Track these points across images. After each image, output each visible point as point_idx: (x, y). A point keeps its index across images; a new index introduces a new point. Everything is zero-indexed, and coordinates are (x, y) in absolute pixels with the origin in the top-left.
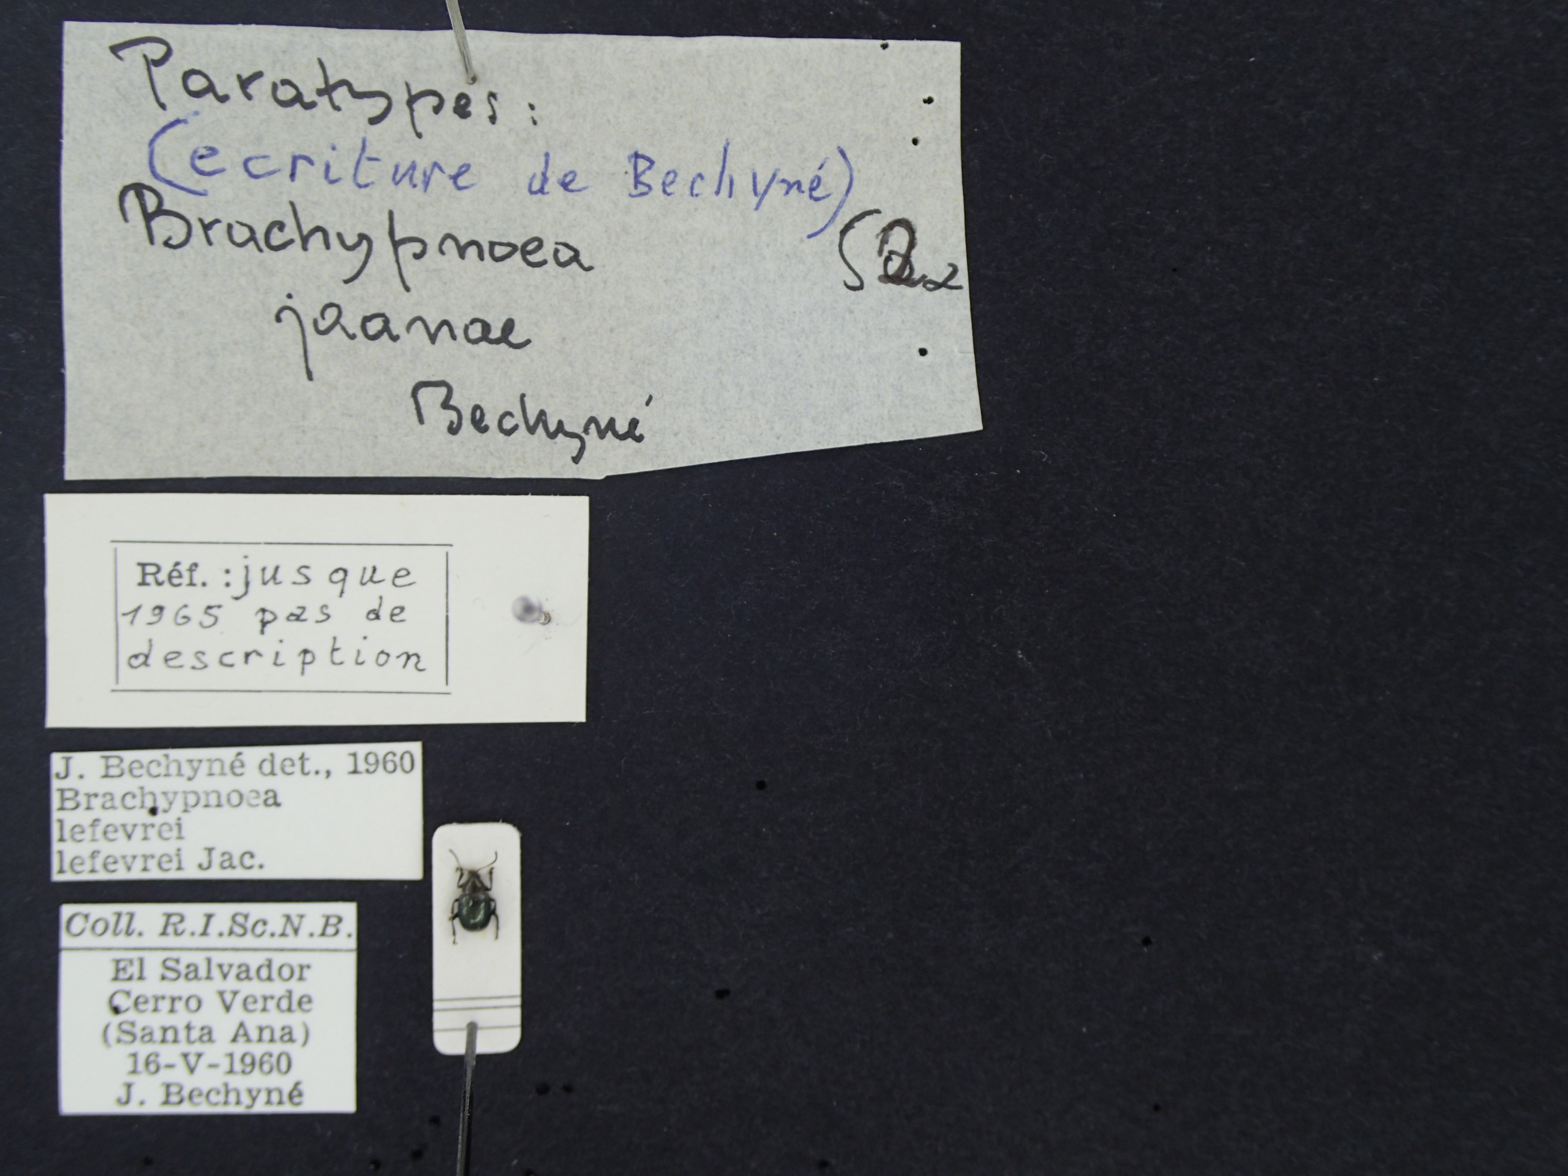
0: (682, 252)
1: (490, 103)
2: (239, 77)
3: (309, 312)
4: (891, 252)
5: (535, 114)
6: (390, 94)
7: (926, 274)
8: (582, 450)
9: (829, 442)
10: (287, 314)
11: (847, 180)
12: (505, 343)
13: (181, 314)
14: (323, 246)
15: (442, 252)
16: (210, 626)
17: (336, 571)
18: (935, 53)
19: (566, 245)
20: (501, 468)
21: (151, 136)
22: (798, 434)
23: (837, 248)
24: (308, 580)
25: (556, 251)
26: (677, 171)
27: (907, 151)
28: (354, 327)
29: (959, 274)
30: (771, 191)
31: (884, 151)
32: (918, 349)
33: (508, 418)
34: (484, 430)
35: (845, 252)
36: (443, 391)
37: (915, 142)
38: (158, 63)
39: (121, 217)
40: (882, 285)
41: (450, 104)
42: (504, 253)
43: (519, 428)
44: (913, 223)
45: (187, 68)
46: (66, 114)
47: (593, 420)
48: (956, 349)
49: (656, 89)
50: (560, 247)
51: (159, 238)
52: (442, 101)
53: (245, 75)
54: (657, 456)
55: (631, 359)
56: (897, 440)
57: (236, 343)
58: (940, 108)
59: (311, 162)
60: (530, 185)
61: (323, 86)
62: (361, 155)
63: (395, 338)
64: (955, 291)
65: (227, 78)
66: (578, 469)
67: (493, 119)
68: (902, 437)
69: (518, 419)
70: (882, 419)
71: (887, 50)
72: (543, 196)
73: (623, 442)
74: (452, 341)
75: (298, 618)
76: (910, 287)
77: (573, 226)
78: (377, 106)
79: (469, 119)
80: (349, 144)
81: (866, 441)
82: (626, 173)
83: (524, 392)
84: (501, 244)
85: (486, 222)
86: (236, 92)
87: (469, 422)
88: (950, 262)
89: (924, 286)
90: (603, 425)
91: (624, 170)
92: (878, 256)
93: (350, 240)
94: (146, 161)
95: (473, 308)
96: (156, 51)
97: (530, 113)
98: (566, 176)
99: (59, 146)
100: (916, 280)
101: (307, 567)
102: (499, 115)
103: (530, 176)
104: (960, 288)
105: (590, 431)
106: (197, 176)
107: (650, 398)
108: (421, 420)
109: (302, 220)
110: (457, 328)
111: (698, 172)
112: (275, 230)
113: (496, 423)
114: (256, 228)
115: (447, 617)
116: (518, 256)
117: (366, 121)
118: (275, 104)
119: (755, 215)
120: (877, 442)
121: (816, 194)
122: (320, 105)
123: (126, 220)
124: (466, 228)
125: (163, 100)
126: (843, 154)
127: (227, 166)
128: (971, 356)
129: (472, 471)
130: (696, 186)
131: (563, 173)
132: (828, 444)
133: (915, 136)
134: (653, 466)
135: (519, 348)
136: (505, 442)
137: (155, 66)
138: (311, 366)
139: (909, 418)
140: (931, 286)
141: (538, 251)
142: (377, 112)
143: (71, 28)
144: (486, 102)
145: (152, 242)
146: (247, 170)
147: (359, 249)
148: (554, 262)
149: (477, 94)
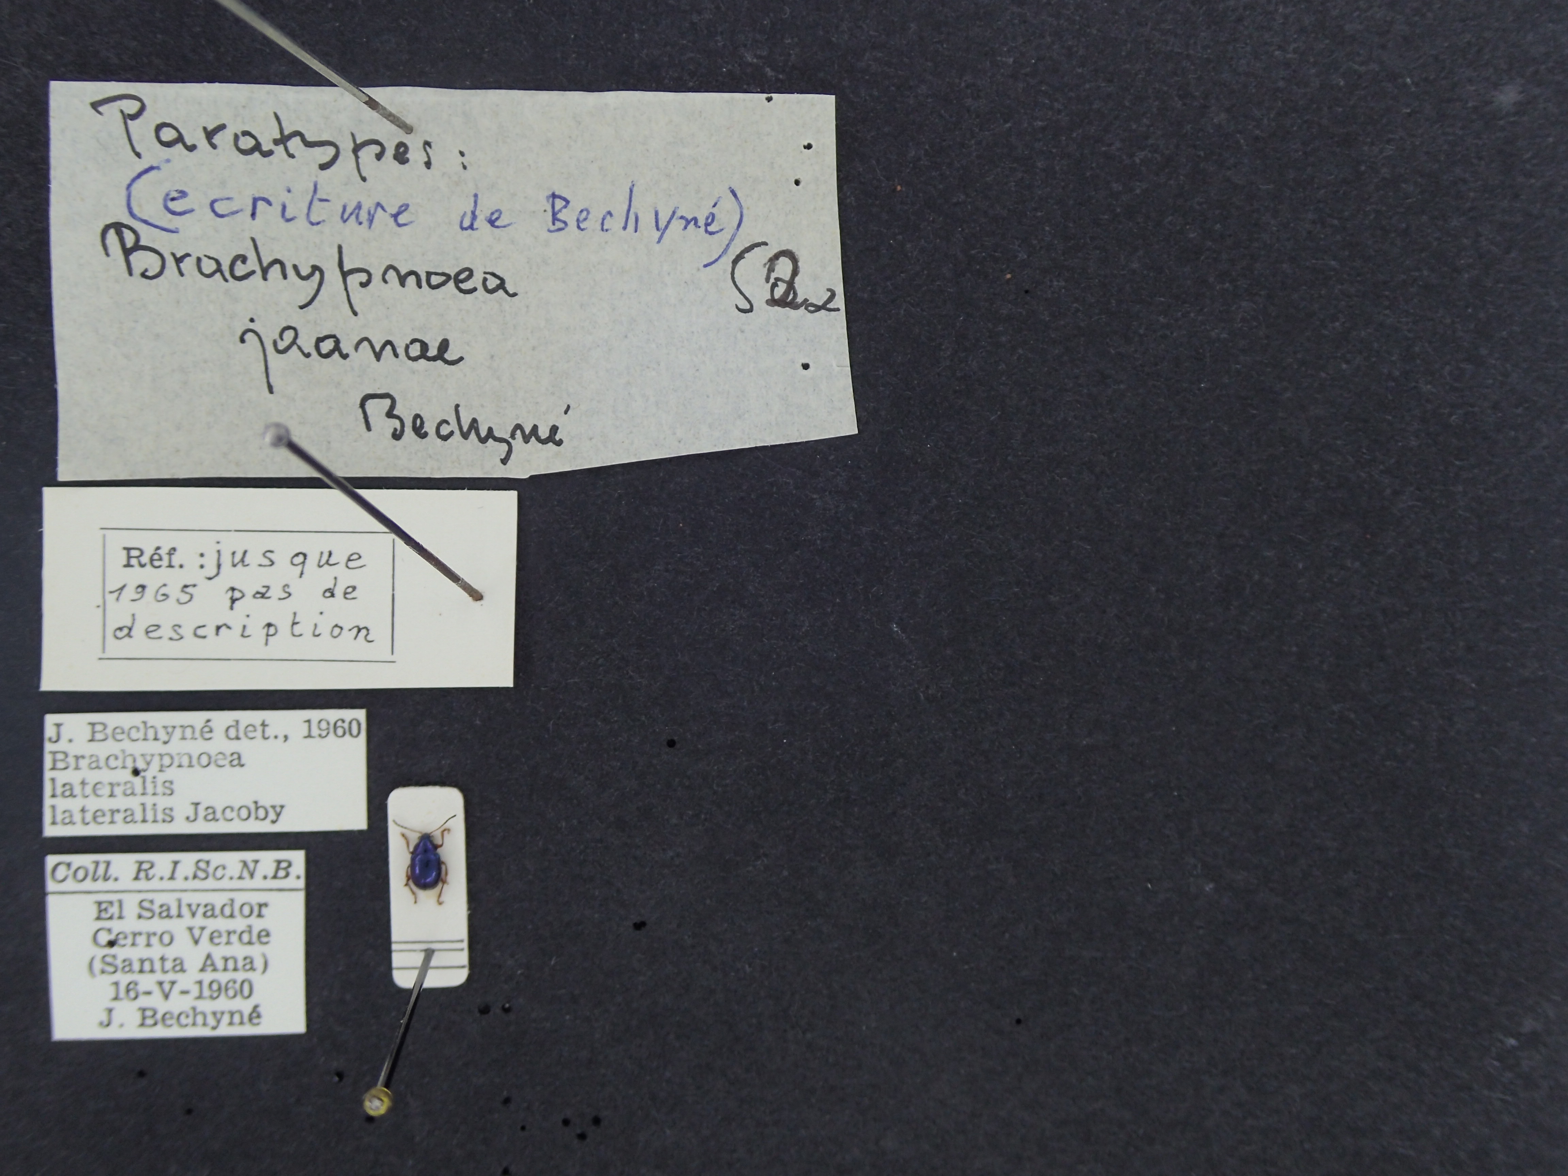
0: (595, 280)
1: (425, 150)
2: (205, 129)
3: (269, 335)
4: (777, 279)
5: (465, 160)
6: (338, 143)
7: (808, 298)
8: (509, 453)
9: (724, 445)
10: (249, 336)
11: (738, 216)
12: (440, 359)
13: (158, 336)
14: (281, 277)
15: (385, 281)
16: (186, 603)
17: (297, 555)
18: (814, 105)
19: (494, 275)
20: (439, 469)
21: (128, 181)
22: (697, 438)
23: (730, 276)
24: (272, 563)
25: (485, 280)
26: (591, 210)
27: (790, 191)
28: (309, 347)
29: (837, 298)
30: (671, 226)
31: (770, 191)
32: (801, 364)
33: (445, 425)
34: (424, 436)
35: (737, 280)
36: (387, 402)
37: (797, 183)
38: (134, 117)
39: (103, 252)
40: (770, 308)
41: (390, 152)
42: (440, 282)
43: (454, 434)
44: (796, 254)
45: (159, 121)
46: (53, 162)
47: (518, 427)
48: (834, 363)
49: (570, 137)
50: (488, 276)
51: (137, 270)
52: (383, 149)
53: (210, 127)
54: (574, 458)
55: (551, 373)
56: (784, 443)
57: (205, 362)
58: (818, 152)
59: (269, 203)
60: (461, 222)
61: (279, 136)
62: (313, 197)
63: (345, 357)
64: (833, 313)
65: (195, 130)
66: (506, 470)
67: (428, 164)
68: (788, 440)
69: (454, 426)
70: (770, 424)
71: (771, 102)
72: (474, 232)
73: (544, 445)
74: (395, 359)
75: (263, 596)
76: (794, 309)
77: (500, 258)
78: (326, 154)
79: (407, 165)
80: (302, 187)
81: (756, 444)
82: (545, 211)
83: (458, 403)
84: (436, 274)
85: (423, 255)
86: (203, 143)
87: (411, 429)
88: (829, 287)
89: (806, 309)
90: (527, 432)
91: (544, 209)
92: (765, 282)
93: (305, 272)
94: (124, 202)
95: (413, 329)
96: (131, 107)
97: (461, 159)
98: (492, 214)
99: (47, 190)
100: (799, 303)
101: (271, 552)
102: (433, 161)
103: (462, 214)
104: (838, 310)
105: (516, 436)
106: (170, 216)
107: (569, 407)
108: (369, 428)
109: (262, 254)
110: (399, 347)
111: (608, 210)
112: (239, 263)
113: (434, 429)
114: (222, 262)
115: (393, 595)
116: (451, 284)
117: (317, 167)
118: (237, 153)
119: (657, 247)
120: (766, 444)
121: (710, 229)
122: (275, 152)
123: (107, 255)
124: (406, 260)
125: (138, 150)
126: (734, 193)
127: (195, 207)
128: (848, 369)
129: (414, 472)
130: (605, 221)
131: (490, 212)
132: (723, 447)
133: (797, 178)
135: (453, 365)
136: (442, 447)
137: (131, 120)
138: (271, 380)
139: (794, 423)
140: (812, 309)
141: (469, 280)
142: (326, 159)
143: (56, 87)
144: (423, 150)
145: (130, 273)
146: (213, 211)
147: (312, 278)
148: (483, 289)
149: (414, 143)
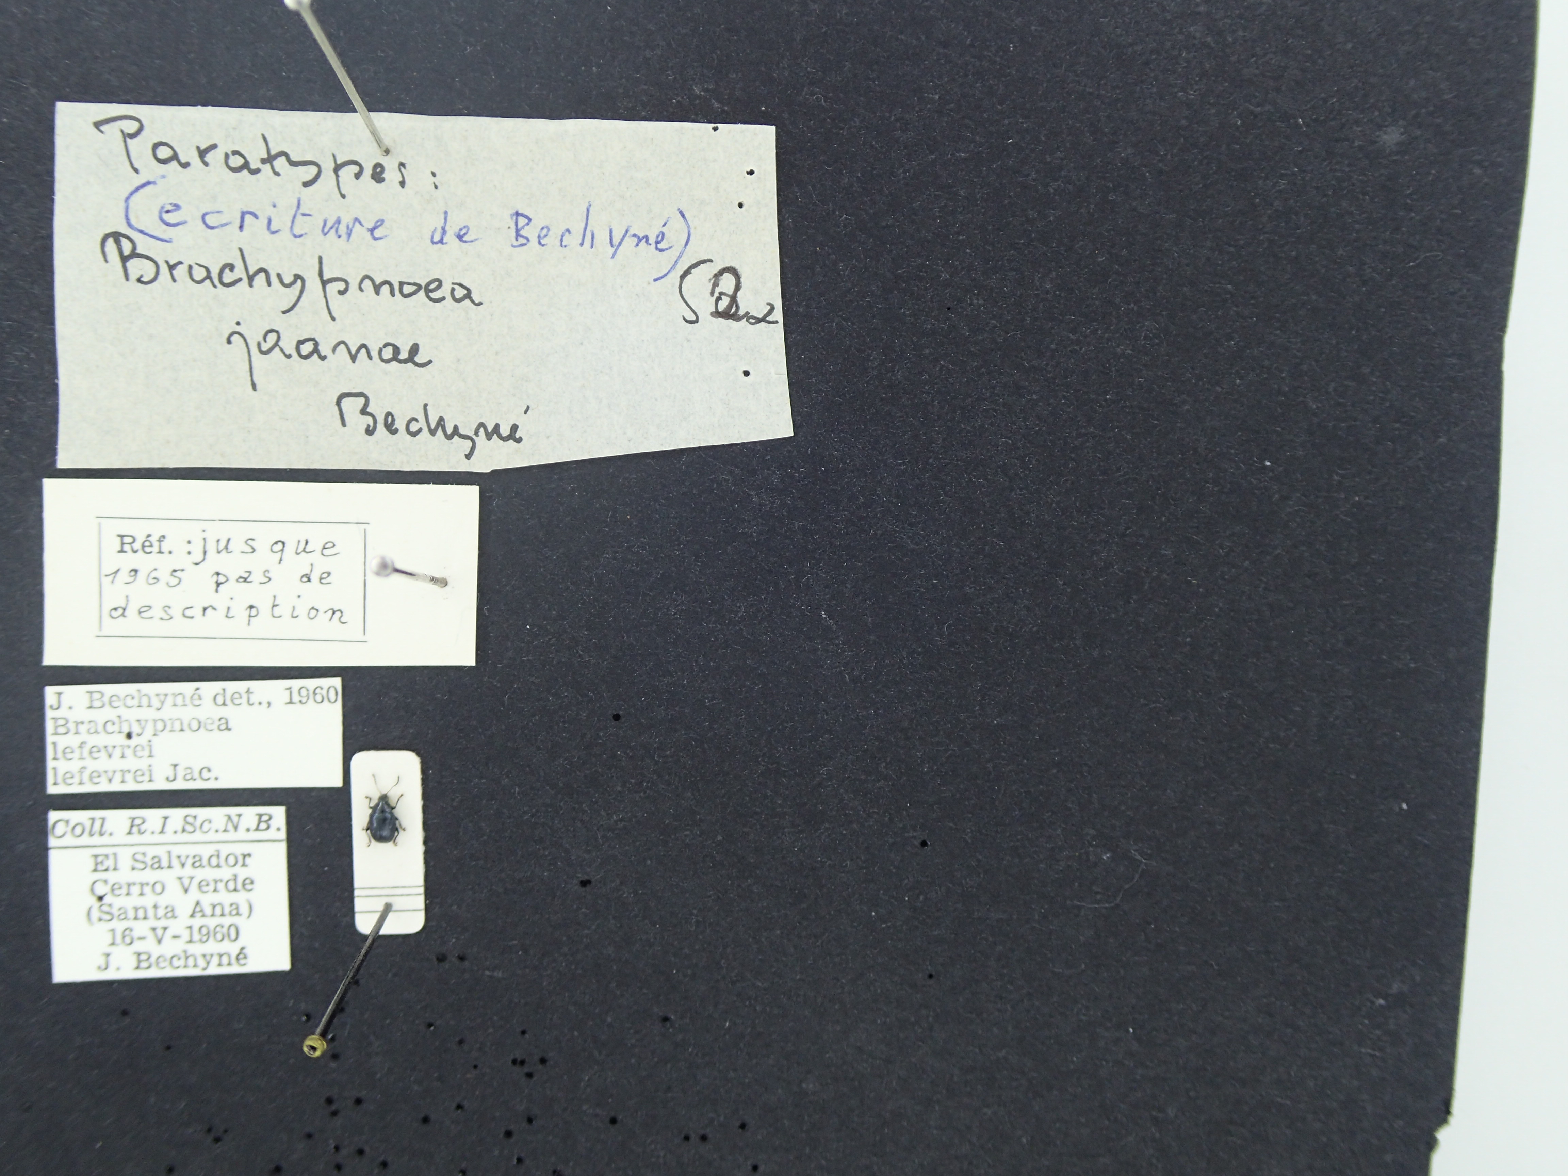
0: (553, 292)
1: (400, 171)
2: (198, 148)
3: (254, 336)
4: (721, 294)
5: (437, 181)
6: (320, 163)
7: (749, 311)
8: (473, 449)
10: (236, 338)
11: (686, 236)
12: (410, 362)
13: (151, 336)
14: (266, 284)
15: (361, 290)
16: (174, 586)
17: (276, 543)
18: (756, 134)
19: (461, 285)
20: (408, 463)
21: (127, 194)
22: (645, 438)
23: (678, 289)
24: (254, 550)
25: (453, 290)
26: (551, 228)
27: (734, 213)
28: (290, 348)
29: (776, 312)
30: (624, 243)
31: (716, 212)
32: (742, 371)
33: (414, 423)
34: (394, 432)
35: (684, 293)
36: (362, 401)
37: (741, 205)
38: (133, 136)
39: (102, 258)
40: (713, 320)
41: (368, 172)
42: (411, 291)
43: (423, 431)
44: (739, 271)
45: (156, 140)
46: (58, 175)
47: (482, 425)
48: (773, 372)
49: (533, 161)
50: (456, 287)
51: (133, 276)
52: (362, 169)
53: (203, 147)
54: (532, 455)
55: (513, 376)
56: (725, 444)
57: (195, 361)
58: (760, 178)
59: (256, 217)
60: (432, 237)
61: (266, 156)
62: (296, 211)
63: (323, 358)
64: (772, 325)
65: (189, 149)
66: (469, 464)
67: (402, 184)
68: (729, 442)
69: (422, 423)
70: (713, 426)
71: (717, 132)
72: (443, 245)
73: (505, 443)
74: (368, 361)
75: (245, 580)
76: (736, 321)
77: (468, 271)
78: (310, 172)
79: (383, 184)
80: (287, 202)
81: (700, 444)
82: (509, 227)
83: (427, 402)
84: (408, 284)
85: (397, 266)
86: (196, 160)
87: (383, 425)
88: (769, 302)
89: (747, 321)
90: (490, 429)
92: (710, 297)
93: (288, 280)
94: (123, 214)
95: (386, 334)
96: (131, 127)
97: (433, 179)
98: (461, 230)
99: (52, 201)
100: (741, 316)
101: (252, 539)
102: (407, 181)
103: (433, 230)
104: (776, 322)
105: (480, 434)
106: (164, 226)
107: (528, 408)
108: (344, 424)
109: (249, 263)
110: (373, 350)
111: (567, 228)
112: (227, 271)
113: (404, 427)
114: (211, 269)
115: (365, 581)
116: (422, 293)
117: (301, 184)
118: (227, 170)
119: (611, 262)
120: (709, 445)
121: (661, 246)
122: (263, 171)
123: (106, 260)
124: (381, 271)
125: (136, 166)
126: (682, 214)
127: (188, 219)
128: (785, 377)
129: (385, 465)
130: (564, 239)
131: (458, 228)
132: (669, 447)
133: (740, 201)
134: (529, 463)
135: (423, 367)
136: (411, 442)
137: (130, 138)
138: (255, 379)
139: (735, 426)
140: (753, 321)
141: (439, 289)
142: (309, 177)
143: (61, 107)
145: (127, 279)
146: (204, 222)
147: (294, 286)
148: (451, 298)
149: (390, 164)
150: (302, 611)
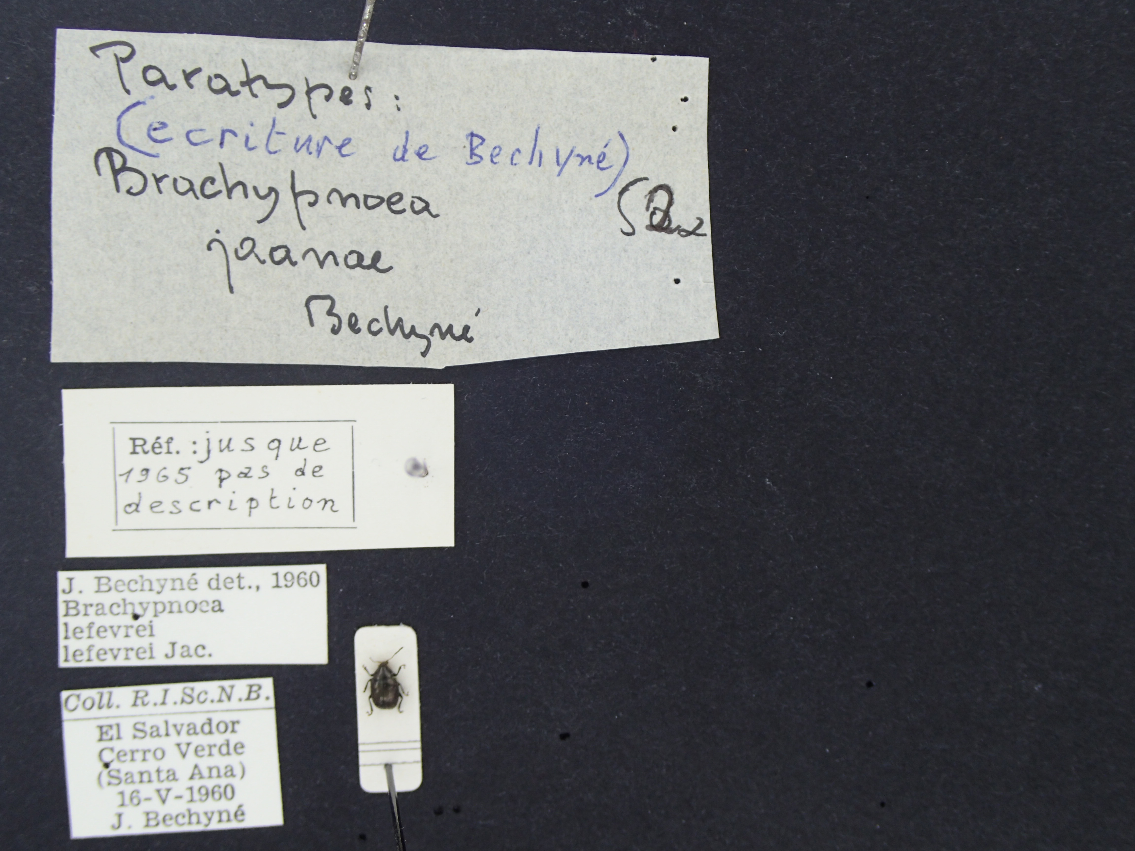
0: (504, 205)
1: (366, 94)
2: (184, 71)
3: (232, 243)
4: (655, 209)
5: (399, 103)
6: (294, 86)
7: (681, 225)
8: (428, 348)
9: (608, 345)
10: (215, 245)
11: (625, 156)
12: (374, 268)
13: (139, 243)
14: (243, 196)
15: (329, 202)
16: (183, 483)
17: (273, 441)
18: (690, 65)
19: (420, 199)
20: (369, 359)
21: (119, 114)
22: (585, 339)
23: (617, 205)
24: (253, 448)
25: (413, 203)
26: (502, 146)
27: (669, 136)
28: (264, 255)
29: (704, 225)
30: (569, 162)
31: (652, 135)
32: (673, 279)
33: (375, 323)
34: (357, 331)
35: (622, 208)
36: (328, 302)
37: (674, 129)
38: (125, 60)
39: (96, 172)
40: (648, 232)
41: (337, 95)
42: (375, 203)
43: (383, 330)
44: (671, 188)
45: (146, 64)
46: (57, 96)
47: (437, 326)
48: (701, 280)
49: (488, 87)
50: (415, 200)
51: (123, 188)
52: (331, 92)
53: (188, 70)
54: (483, 353)
55: (465, 282)
56: (657, 344)
57: (178, 265)
58: (693, 105)
59: (235, 134)
60: (395, 155)
61: (245, 79)
62: (272, 130)
63: (294, 264)
64: (701, 238)
65: (175, 72)
66: (425, 361)
67: (368, 106)
68: (661, 342)
69: (383, 324)
70: (647, 329)
71: (655, 62)
72: (405, 163)
73: (458, 342)
74: (336, 267)
75: (246, 475)
76: (669, 234)
77: (425, 185)
78: (284, 94)
79: (350, 106)
80: (264, 121)
81: (634, 345)
82: (464, 147)
83: (387, 305)
84: (372, 197)
85: (362, 180)
86: (181, 83)
87: (347, 325)
88: (698, 216)
89: (679, 233)
90: (444, 329)
91: (463, 145)
92: (646, 211)
93: (263, 192)
94: (115, 132)
95: (351, 243)
96: (124, 52)
97: (396, 102)
98: (420, 148)
99: (51, 119)
100: (673, 229)
101: (251, 439)
102: (372, 103)
103: (395, 148)
104: (705, 235)
105: (434, 333)
106: (152, 143)
107: (479, 310)
108: (312, 324)
109: (228, 177)
110: (339, 257)
111: (517, 147)
112: (208, 184)
113: (366, 326)
114: (194, 182)
115: (353, 473)
116: (384, 205)
117: (276, 105)
118: (210, 92)
119: (557, 179)
120: (643, 345)
121: (602, 165)
122: (242, 92)
123: (99, 174)
124: (347, 185)
125: (128, 87)
126: (622, 136)
127: (174, 136)
128: (712, 285)
129: (348, 361)
130: (515, 157)
131: (418, 146)
132: (607, 347)
133: (674, 125)
134: (479, 360)
135: (384, 273)
136: (372, 341)
137: (123, 62)
138: (232, 283)
139: (666, 328)
140: (684, 234)
141: (399, 202)
142: (284, 99)
143: (62, 33)
144: (364, 93)
145: (118, 190)
146: (188, 139)
147: (269, 198)
148: (410, 210)
149: (357, 87)
150: (297, 502)
